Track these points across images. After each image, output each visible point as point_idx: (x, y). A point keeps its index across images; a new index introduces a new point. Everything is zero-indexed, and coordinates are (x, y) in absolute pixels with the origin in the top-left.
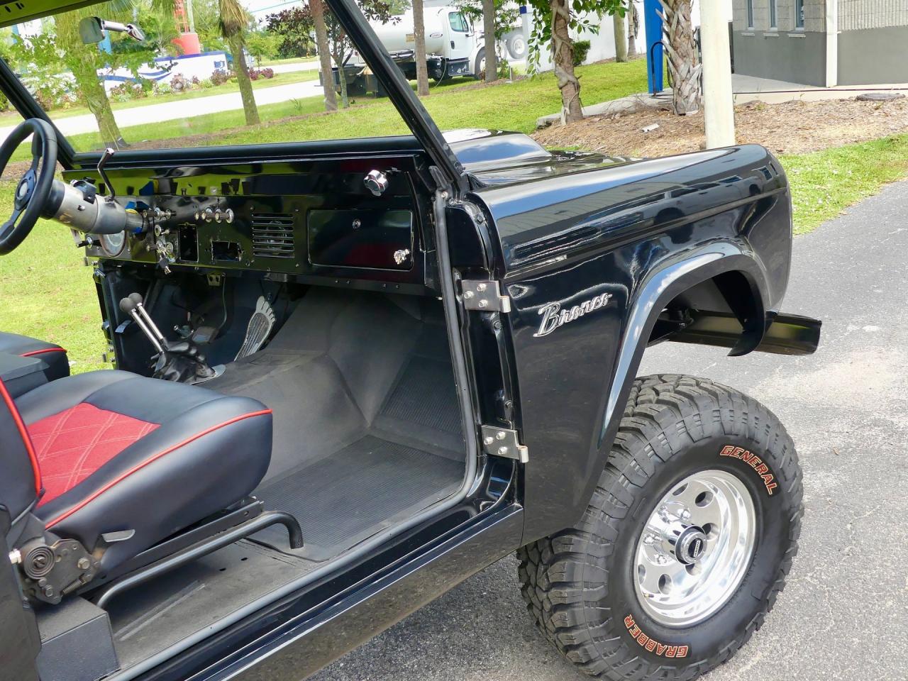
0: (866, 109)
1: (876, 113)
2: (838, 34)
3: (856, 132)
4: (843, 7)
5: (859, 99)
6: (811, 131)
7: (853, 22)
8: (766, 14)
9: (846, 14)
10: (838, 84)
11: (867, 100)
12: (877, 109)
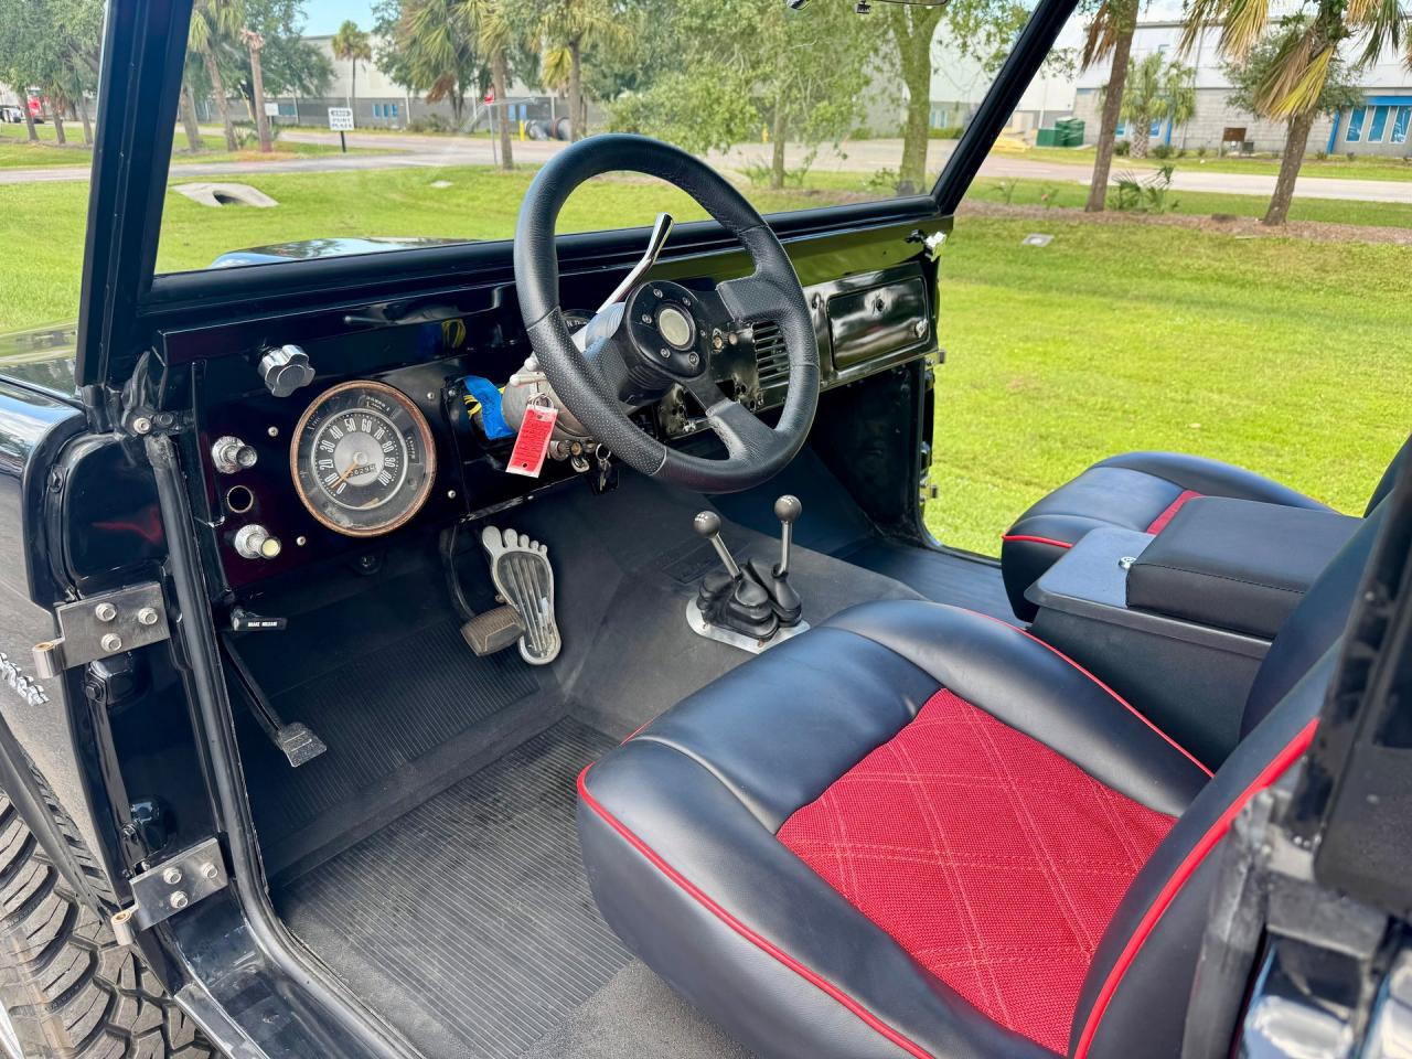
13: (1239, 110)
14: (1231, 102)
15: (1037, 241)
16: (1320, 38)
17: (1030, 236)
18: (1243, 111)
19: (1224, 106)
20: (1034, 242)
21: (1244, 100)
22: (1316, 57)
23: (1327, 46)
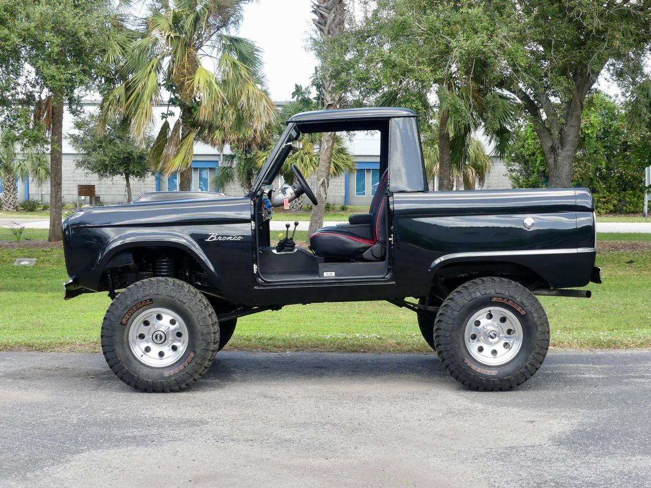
13: (86, 171)
14: (79, 164)
15: (25, 263)
16: (185, 126)
17: (18, 259)
18: (90, 171)
19: (74, 167)
20: (23, 263)
21: (89, 163)
22: (186, 137)
23: (191, 131)
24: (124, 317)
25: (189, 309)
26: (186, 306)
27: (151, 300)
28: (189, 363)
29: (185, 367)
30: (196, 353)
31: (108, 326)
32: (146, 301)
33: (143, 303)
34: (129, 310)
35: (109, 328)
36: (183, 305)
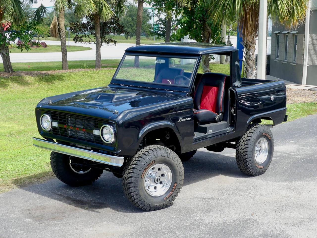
0: (310, 93)
1: (313, 95)
2: (308, 66)
3: (305, 100)
4: (310, 56)
5: (309, 90)
6: (291, 98)
7: (313, 62)
8: (283, 54)
9: (311, 59)
10: (307, 84)
11: (312, 90)
12: (314, 94)
24: (142, 174)
25: (173, 161)
26: (171, 160)
27: (154, 161)
28: (174, 190)
29: (173, 192)
30: (178, 183)
31: (134, 181)
32: (152, 162)
33: (151, 164)
34: (145, 170)
35: (135, 182)
36: (170, 159)
